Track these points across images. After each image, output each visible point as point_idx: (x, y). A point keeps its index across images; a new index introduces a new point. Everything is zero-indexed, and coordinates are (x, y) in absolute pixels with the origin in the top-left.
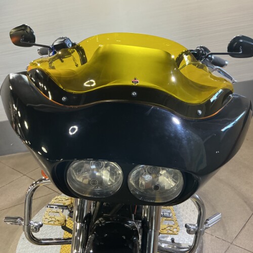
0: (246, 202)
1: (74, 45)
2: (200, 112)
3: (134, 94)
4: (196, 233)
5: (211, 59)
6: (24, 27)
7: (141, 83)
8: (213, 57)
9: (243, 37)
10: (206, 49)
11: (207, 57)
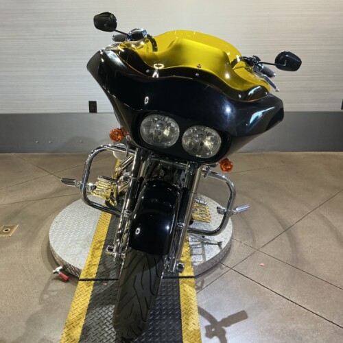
0: (280, 222)
1: (149, 36)
2: (240, 96)
3: (197, 75)
4: (225, 214)
5: (260, 68)
6: (108, 14)
7: (203, 68)
8: (263, 67)
9: (289, 53)
10: (258, 59)
11: (257, 65)
